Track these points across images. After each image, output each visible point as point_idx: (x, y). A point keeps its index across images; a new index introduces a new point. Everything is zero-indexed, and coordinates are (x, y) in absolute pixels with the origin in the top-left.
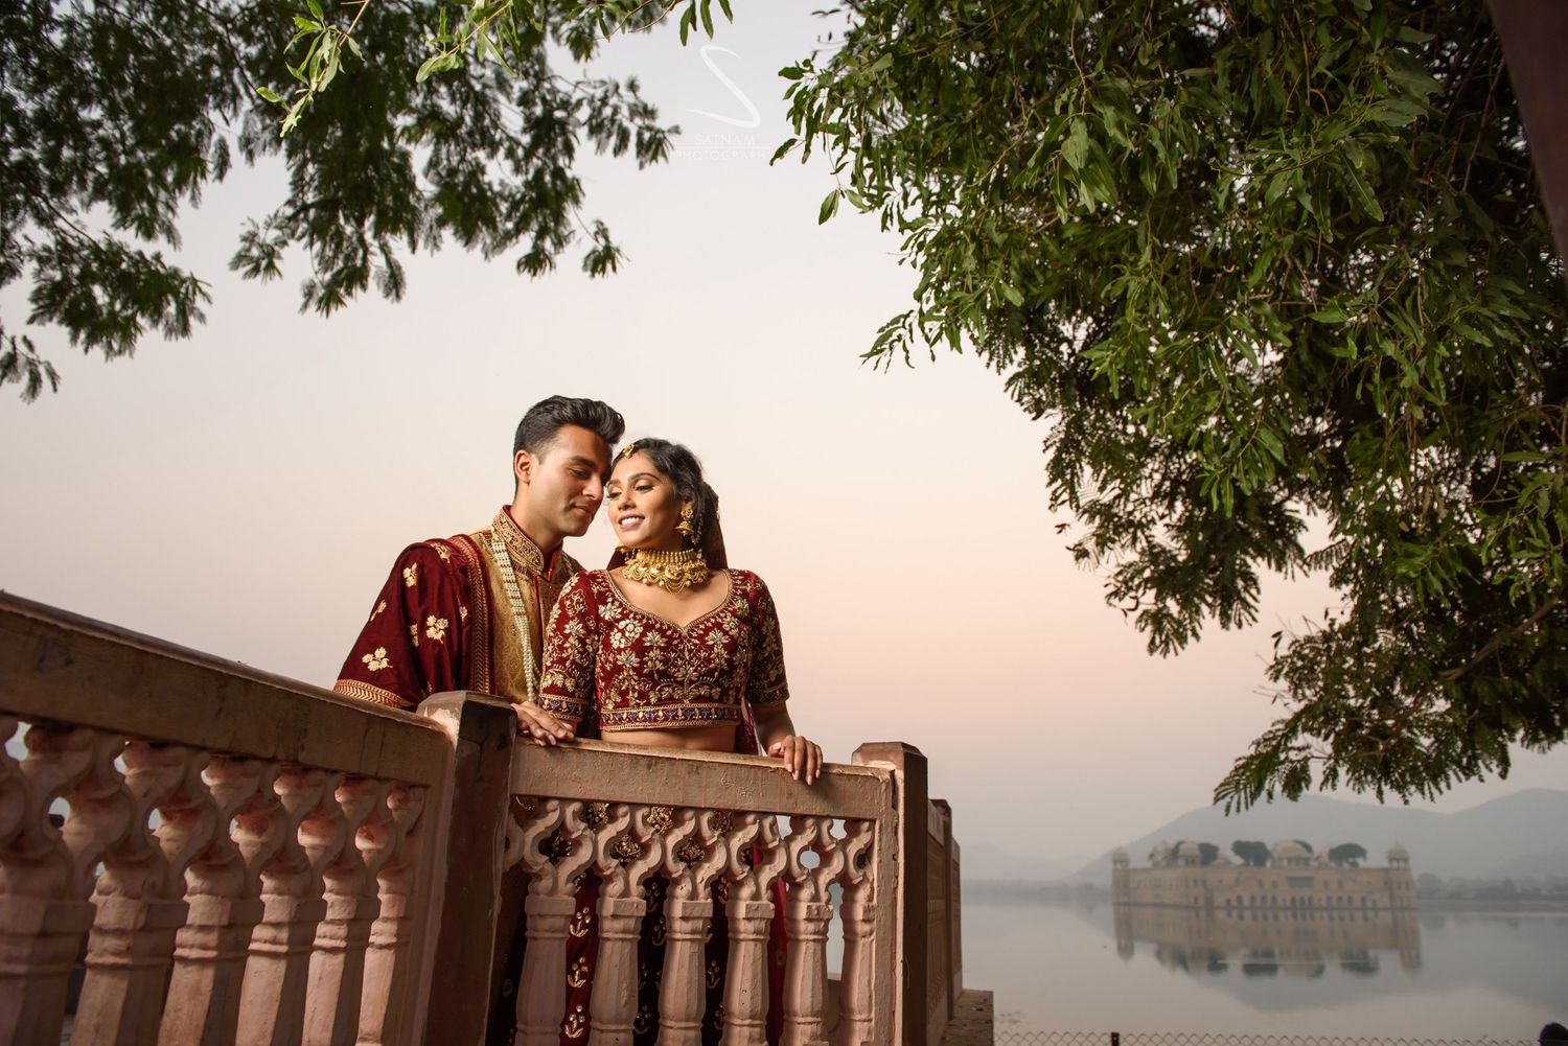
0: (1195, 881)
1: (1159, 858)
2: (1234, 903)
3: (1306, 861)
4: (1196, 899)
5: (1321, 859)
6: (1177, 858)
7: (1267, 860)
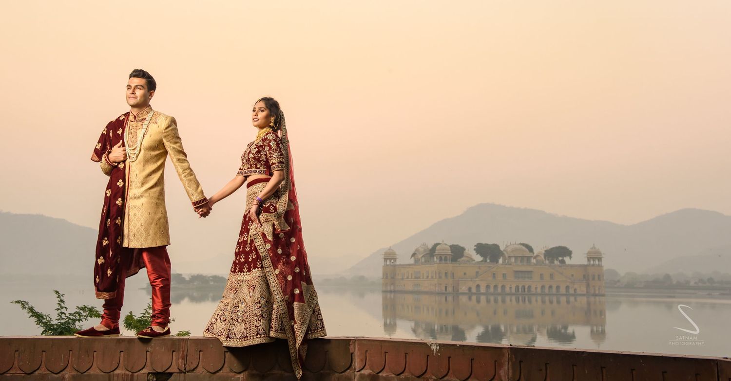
0: (446, 274)
1: (420, 256)
2: (474, 290)
3: (529, 258)
4: (446, 287)
5: (539, 258)
6: (434, 256)
7: (500, 258)
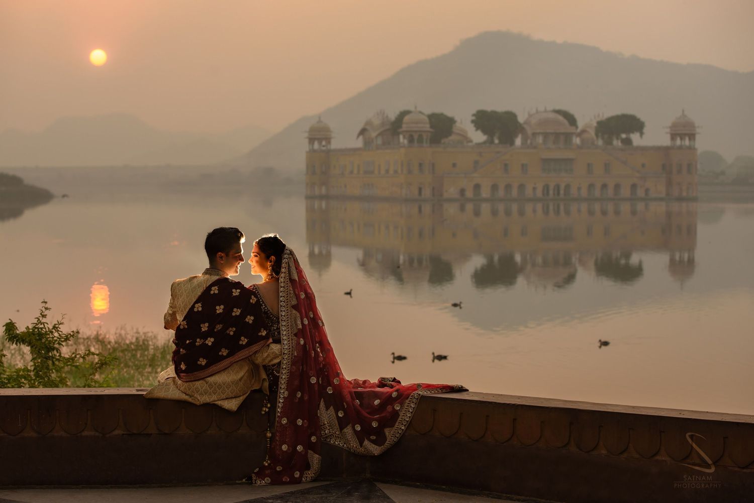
0: (421, 166)
1: (374, 134)
2: (469, 194)
3: (568, 136)
4: (420, 190)
5: (586, 135)
6: (398, 134)
7: (516, 136)
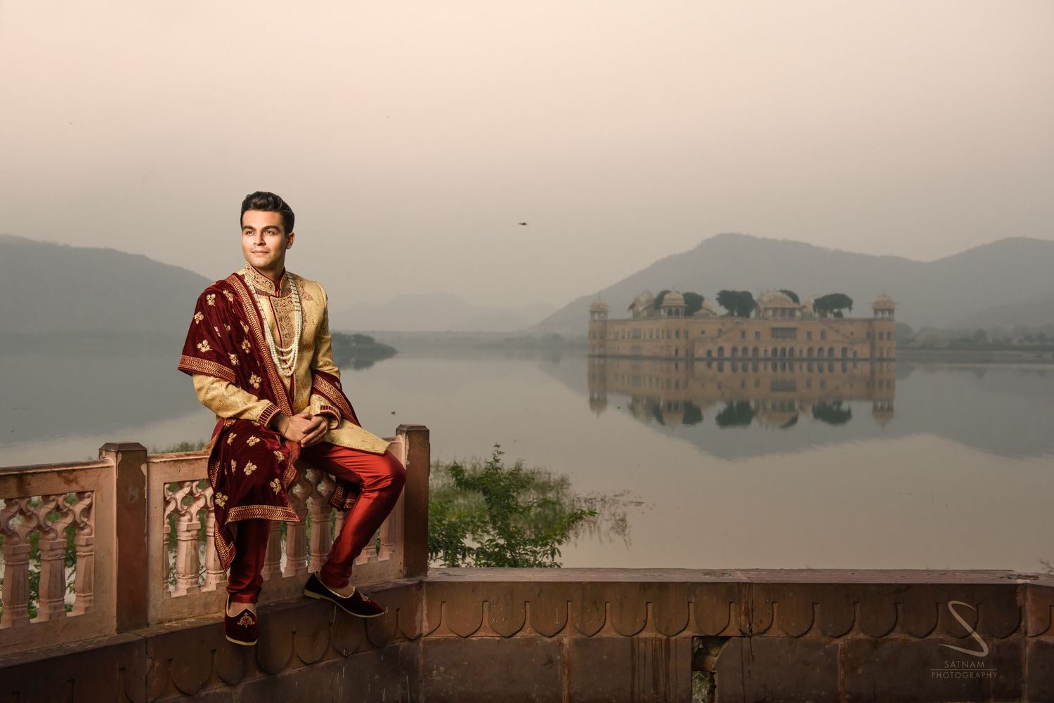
0: (677, 332)
1: (641, 309)
2: (715, 354)
3: (792, 311)
4: (677, 351)
5: (805, 310)
6: (661, 308)
7: (751, 310)
